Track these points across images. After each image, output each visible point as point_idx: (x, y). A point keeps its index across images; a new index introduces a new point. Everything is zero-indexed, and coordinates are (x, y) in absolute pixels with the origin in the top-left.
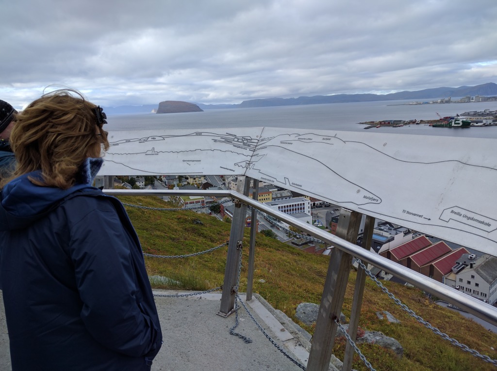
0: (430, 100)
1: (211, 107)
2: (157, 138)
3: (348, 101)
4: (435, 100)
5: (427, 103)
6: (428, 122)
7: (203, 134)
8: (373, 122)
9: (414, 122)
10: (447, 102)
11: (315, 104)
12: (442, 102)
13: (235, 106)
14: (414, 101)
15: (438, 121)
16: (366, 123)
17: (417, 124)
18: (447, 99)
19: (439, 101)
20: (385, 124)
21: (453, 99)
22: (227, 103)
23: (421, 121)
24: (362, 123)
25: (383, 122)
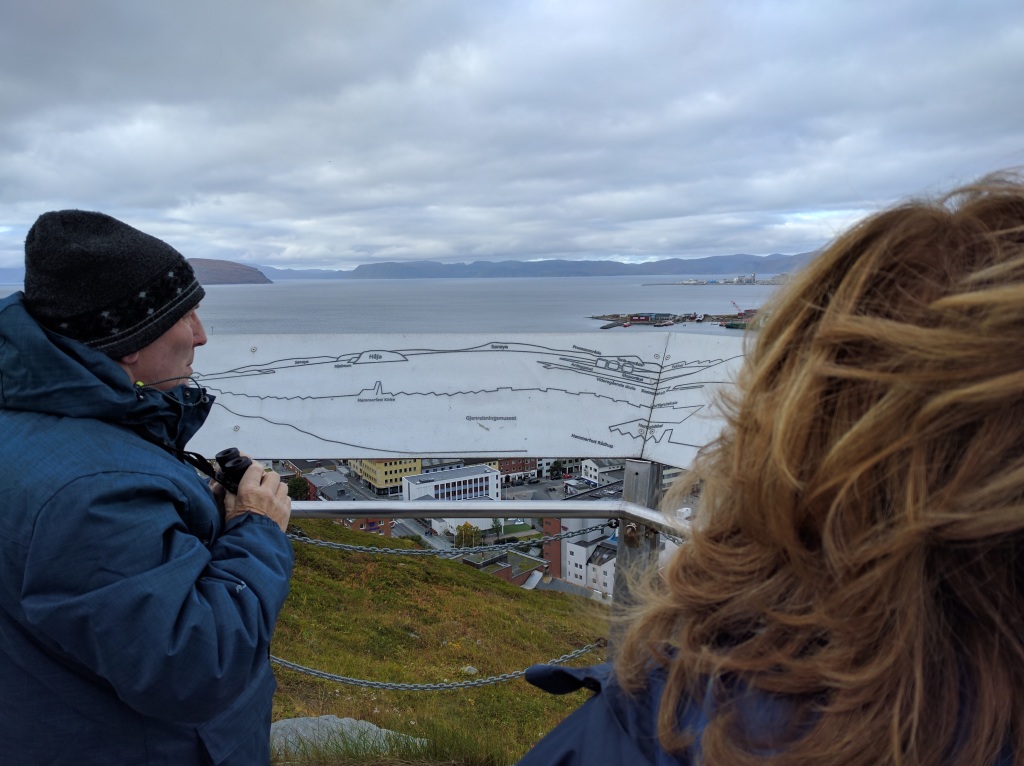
0: (720, 278)
1: (289, 274)
2: (386, 356)
3: (569, 274)
4: (728, 277)
5: (714, 283)
6: (718, 319)
7: (510, 347)
8: (617, 316)
9: (692, 318)
10: (749, 282)
11: (505, 276)
12: (740, 282)
13: (341, 274)
14: (691, 278)
15: (735, 317)
16: (603, 318)
17: (698, 321)
18: (748, 276)
19: (735, 279)
20: (639, 320)
21: (759, 277)
22: (324, 268)
23: (705, 316)
24: (597, 318)
25: (636, 316)
